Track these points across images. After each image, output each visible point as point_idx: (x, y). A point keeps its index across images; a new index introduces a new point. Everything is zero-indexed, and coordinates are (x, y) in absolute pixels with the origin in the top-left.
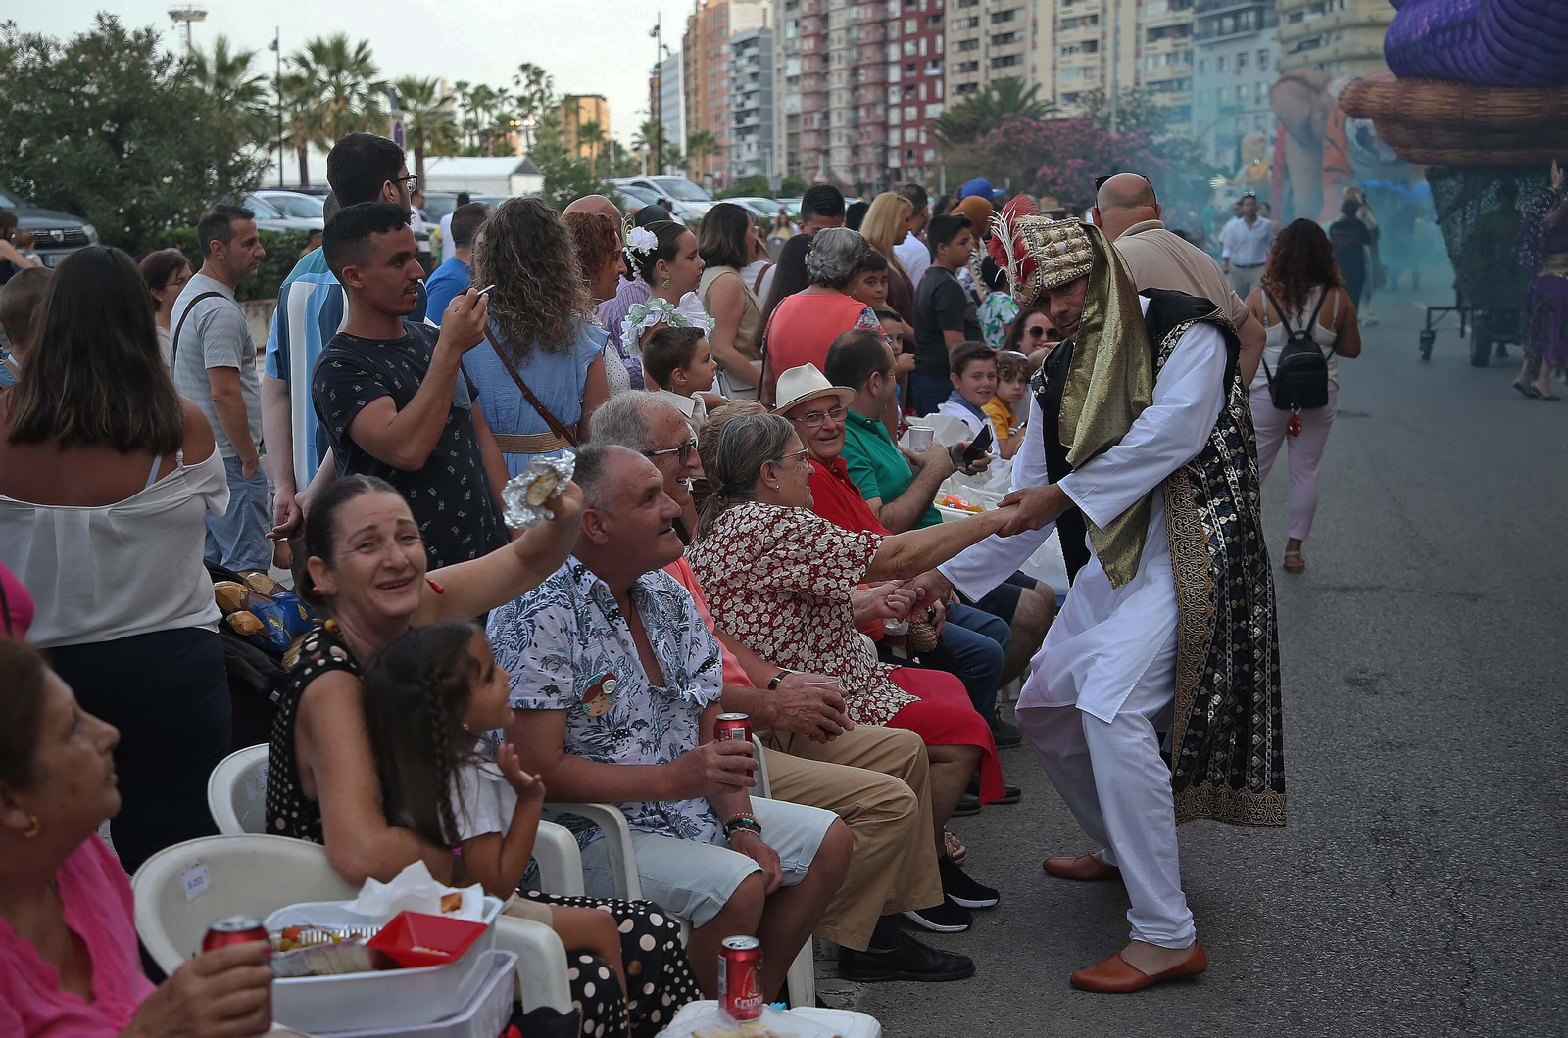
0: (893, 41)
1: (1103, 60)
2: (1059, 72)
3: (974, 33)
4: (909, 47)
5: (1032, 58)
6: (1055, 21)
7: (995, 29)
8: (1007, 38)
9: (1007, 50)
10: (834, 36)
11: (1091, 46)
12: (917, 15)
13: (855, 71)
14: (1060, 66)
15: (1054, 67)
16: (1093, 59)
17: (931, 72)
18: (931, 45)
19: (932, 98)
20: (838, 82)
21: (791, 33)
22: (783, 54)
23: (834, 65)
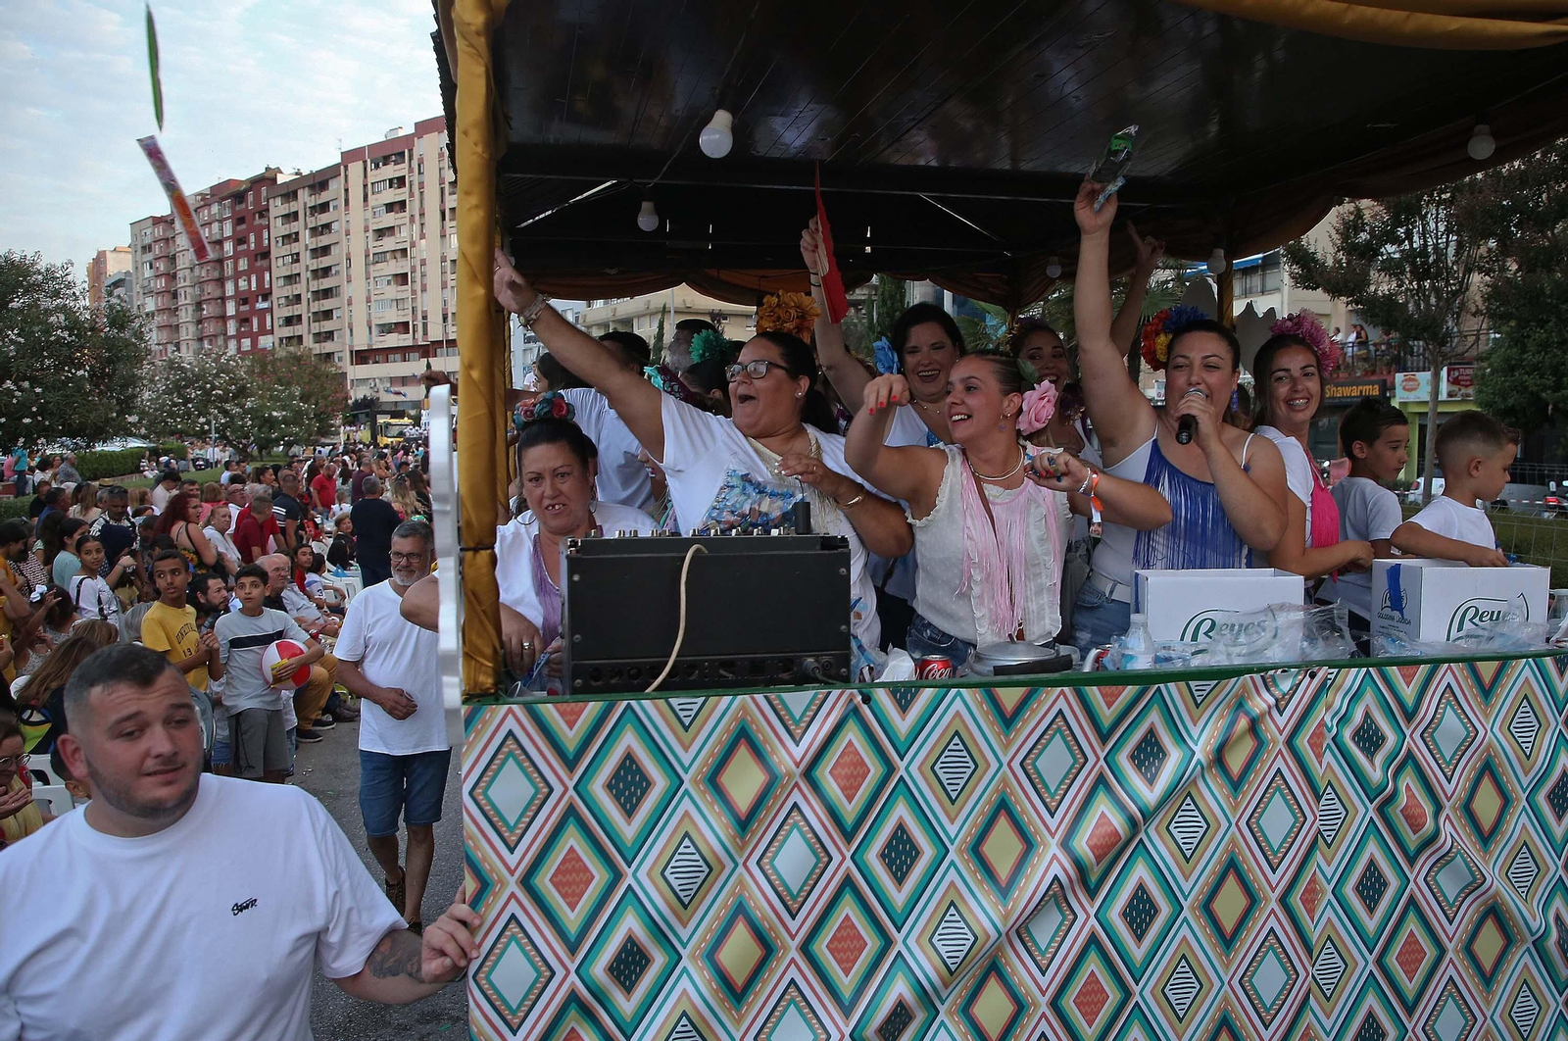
0: (228, 278)
1: (414, 292)
2: (372, 304)
3: (296, 269)
4: (242, 284)
5: (347, 291)
6: (367, 256)
7: (314, 264)
8: (326, 272)
9: (326, 283)
10: (180, 274)
11: (402, 279)
12: (246, 253)
13: (199, 306)
14: (373, 298)
15: (368, 300)
16: (405, 291)
17: (261, 305)
18: (260, 281)
19: (263, 331)
20: (186, 316)
21: (148, 273)
22: (141, 293)
23: (182, 301)
